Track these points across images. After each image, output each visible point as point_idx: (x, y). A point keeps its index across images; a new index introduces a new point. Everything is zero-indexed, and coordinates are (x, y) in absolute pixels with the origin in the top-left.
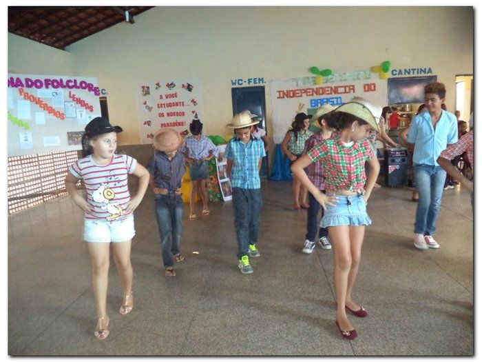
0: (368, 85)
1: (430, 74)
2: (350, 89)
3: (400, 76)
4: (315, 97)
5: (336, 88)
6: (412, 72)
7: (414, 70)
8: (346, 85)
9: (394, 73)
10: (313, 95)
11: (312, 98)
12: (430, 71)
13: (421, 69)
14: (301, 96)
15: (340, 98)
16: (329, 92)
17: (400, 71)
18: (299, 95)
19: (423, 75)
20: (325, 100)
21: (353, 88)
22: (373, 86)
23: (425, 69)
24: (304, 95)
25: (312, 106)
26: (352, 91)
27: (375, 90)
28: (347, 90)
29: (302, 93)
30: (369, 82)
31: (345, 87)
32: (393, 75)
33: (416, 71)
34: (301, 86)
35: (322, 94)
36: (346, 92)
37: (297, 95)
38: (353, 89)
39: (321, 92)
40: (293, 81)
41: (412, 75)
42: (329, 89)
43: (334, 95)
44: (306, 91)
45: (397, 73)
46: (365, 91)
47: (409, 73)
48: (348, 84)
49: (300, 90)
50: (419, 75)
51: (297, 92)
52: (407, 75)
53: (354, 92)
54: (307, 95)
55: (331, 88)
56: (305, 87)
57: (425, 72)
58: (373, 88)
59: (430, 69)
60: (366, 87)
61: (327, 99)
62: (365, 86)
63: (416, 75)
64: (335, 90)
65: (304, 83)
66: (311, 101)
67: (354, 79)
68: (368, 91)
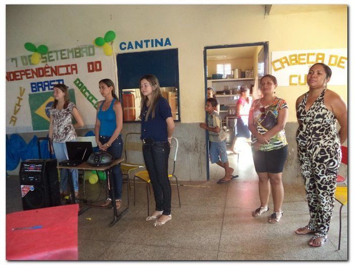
0: (92, 63)
1: (168, 47)
2: (72, 69)
3: (131, 51)
4: (36, 80)
5: (57, 68)
6: (144, 44)
7: (147, 41)
8: (68, 64)
9: (123, 46)
10: (33, 77)
11: (32, 80)
12: (168, 42)
13: (156, 40)
14: (22, 79)
15: (62, 80)
16: (50, 73)
17: (130, 43)
18: (19, 77)
19: (159, 48)
20: (46, 84)
21: (74, 68)
22: (98, 65)
23: (162, 40)
24: (24, 77)
25: (33, 91)
26: (74, 71)
27: (100, 69)
28: (70, 71)
29: (22, 75)
30: (93, 59)
31: (67, 66)
32: (121, 49)
33: (150, 44)
34: (21, 67)
35: (43, 76)
36: (68, 73)
37: (17, 78)
38: (76, 69)
39: (41, 74)
40: (12, 62)
41: (144, 49)
42: (49, 70)
43: (55, 78)
44: (25, 72)
45: (127, 46)
46: (89, 71)
47: (141, 47)
48: (70, 64)
49: (20, 72)
50: (155, 49)
51: (17, 74)
52: (139, 50)
53: (77, 73)
54: (28, 78)
55: (51, 68)
56: (24, 68)
57: (161, 45)
58: (98, 68)
59: (168, 40)
60: (91, 66)
61: (47, 82)
62: (89, 64)
63: (150, 48)
64: (56, 71)
65: (23, 64)
66: (32, 84)
67: (77, 57)
68: (93, 71)
